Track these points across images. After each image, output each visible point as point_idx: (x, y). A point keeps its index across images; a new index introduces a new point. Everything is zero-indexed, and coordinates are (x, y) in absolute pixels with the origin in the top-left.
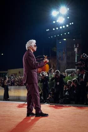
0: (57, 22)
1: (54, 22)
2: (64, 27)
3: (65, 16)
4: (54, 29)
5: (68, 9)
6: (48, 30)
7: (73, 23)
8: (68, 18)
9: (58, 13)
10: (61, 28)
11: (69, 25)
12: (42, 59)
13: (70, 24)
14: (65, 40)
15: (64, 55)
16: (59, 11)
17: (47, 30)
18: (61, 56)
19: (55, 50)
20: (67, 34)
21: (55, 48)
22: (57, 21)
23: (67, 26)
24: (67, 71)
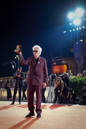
1: (71, 24)
2: (80, 28)
3: (81, 18)
4: (71, 31)
5: (84, 11)
6: (65, 32)
8: (84, 19)
10: (77, 29)
12: (60, 59)
14: (81, 40)
15: (81, 55)
17: (64, 32)
18: (78, 57)
19: (72, 51)
21: (72, 49)
23: (84, 27)
24: (85, 72)
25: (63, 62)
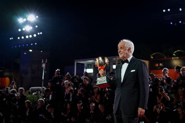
0: (23, 31)
1: (20, 30)
2: (31, 36)
4: (19, 38)
5: (37, 17)
6: (12, 38)
7: (41, 33)
8: (37, 26)
9: (25, 20)
10: (27, 37)
11: (37, 34)
13: (39, 34)
14: (31, 51)
15: (29, 68)
16: (26, 18)
17: (10, 39)
18: (24, 69)
19: (18, 62)
20: (34, 44)
21: (18, 59)
22: (24, 29)
23: (35, 35)
24: (32, 89)
25: (6, 74)
